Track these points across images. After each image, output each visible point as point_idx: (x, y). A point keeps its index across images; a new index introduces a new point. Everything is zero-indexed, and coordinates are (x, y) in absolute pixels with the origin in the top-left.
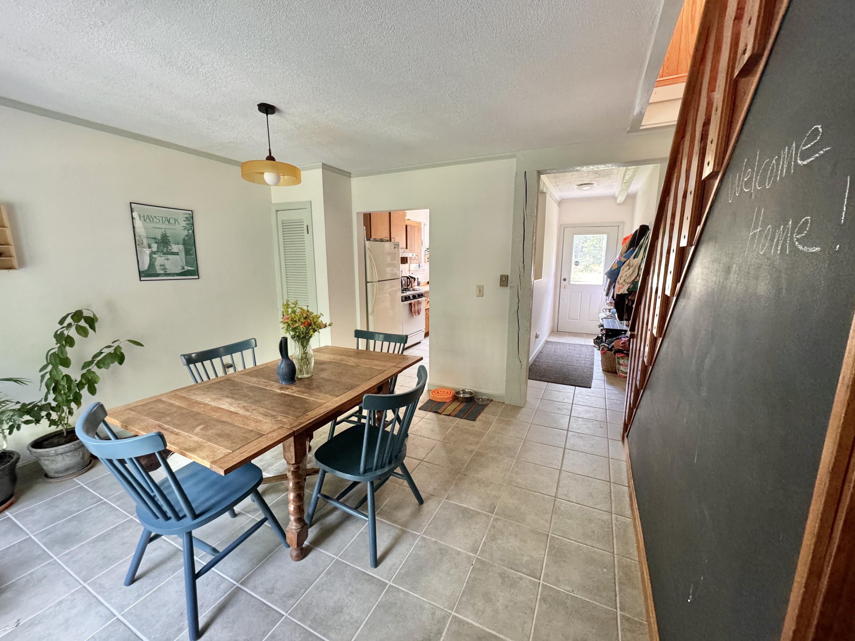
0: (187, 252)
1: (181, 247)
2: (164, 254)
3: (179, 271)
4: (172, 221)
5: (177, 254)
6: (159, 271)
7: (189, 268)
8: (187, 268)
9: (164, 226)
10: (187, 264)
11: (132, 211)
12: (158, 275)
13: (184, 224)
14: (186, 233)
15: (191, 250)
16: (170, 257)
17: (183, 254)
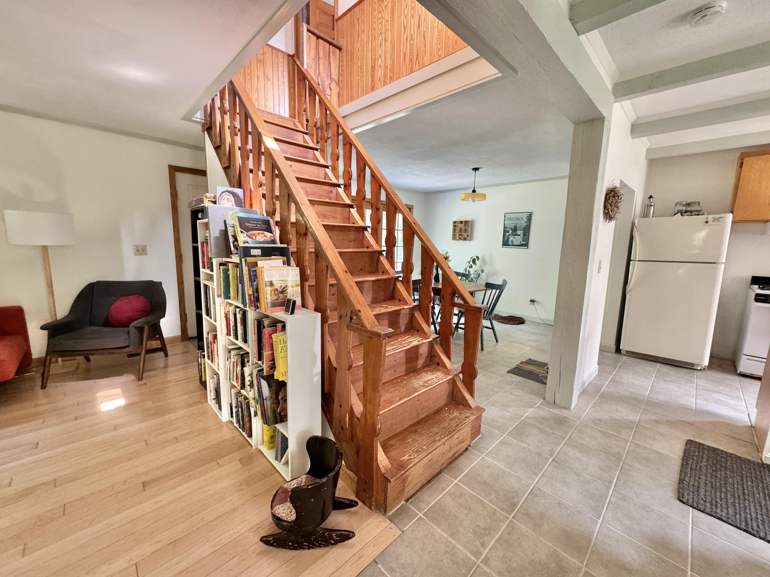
0: (525, 234)
1: (522, 232)
2: (514, 235)
3: (519, 244)
4: (520, 219)
5: (519, 235)
6: (510, 244)
7: (524, 243)
8: (522, 243)
9: (516, 222)
10: (523, 241)
11: (505, 217)
12: (509, 245)
13: (526, 220)
14: (525, 224)
15: (526, 233)
16: (516, 237)
17: (522, 235)
